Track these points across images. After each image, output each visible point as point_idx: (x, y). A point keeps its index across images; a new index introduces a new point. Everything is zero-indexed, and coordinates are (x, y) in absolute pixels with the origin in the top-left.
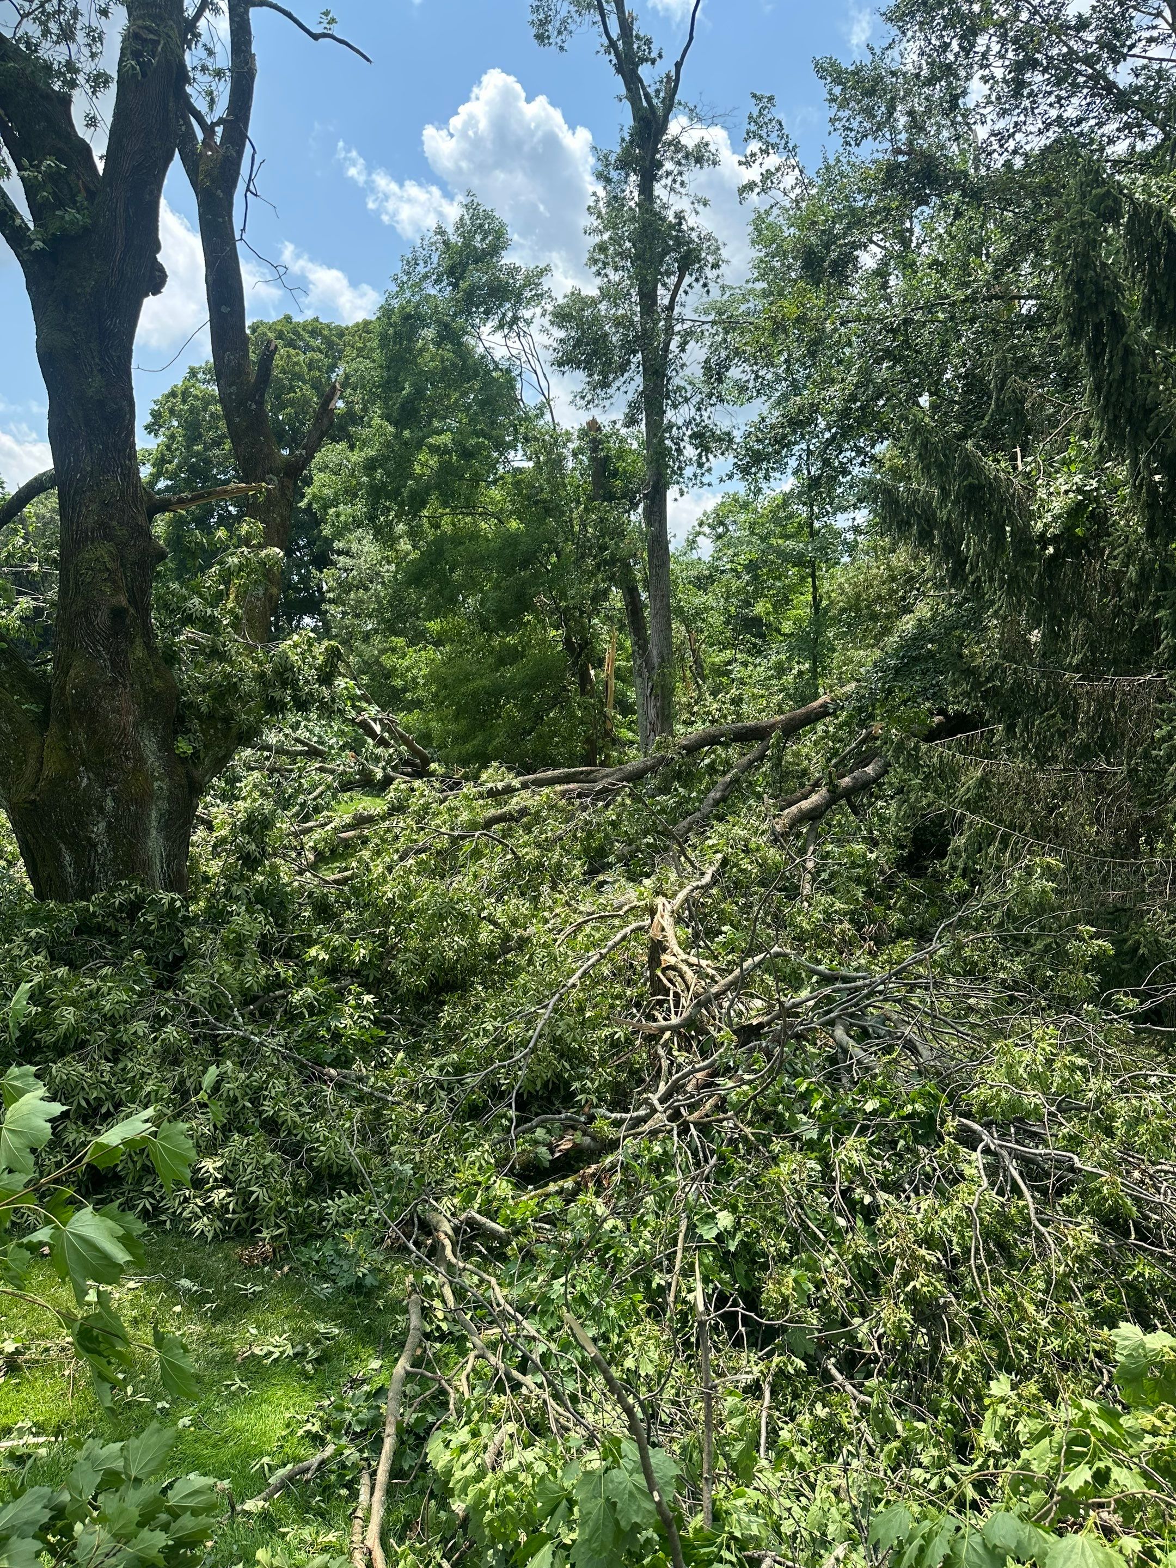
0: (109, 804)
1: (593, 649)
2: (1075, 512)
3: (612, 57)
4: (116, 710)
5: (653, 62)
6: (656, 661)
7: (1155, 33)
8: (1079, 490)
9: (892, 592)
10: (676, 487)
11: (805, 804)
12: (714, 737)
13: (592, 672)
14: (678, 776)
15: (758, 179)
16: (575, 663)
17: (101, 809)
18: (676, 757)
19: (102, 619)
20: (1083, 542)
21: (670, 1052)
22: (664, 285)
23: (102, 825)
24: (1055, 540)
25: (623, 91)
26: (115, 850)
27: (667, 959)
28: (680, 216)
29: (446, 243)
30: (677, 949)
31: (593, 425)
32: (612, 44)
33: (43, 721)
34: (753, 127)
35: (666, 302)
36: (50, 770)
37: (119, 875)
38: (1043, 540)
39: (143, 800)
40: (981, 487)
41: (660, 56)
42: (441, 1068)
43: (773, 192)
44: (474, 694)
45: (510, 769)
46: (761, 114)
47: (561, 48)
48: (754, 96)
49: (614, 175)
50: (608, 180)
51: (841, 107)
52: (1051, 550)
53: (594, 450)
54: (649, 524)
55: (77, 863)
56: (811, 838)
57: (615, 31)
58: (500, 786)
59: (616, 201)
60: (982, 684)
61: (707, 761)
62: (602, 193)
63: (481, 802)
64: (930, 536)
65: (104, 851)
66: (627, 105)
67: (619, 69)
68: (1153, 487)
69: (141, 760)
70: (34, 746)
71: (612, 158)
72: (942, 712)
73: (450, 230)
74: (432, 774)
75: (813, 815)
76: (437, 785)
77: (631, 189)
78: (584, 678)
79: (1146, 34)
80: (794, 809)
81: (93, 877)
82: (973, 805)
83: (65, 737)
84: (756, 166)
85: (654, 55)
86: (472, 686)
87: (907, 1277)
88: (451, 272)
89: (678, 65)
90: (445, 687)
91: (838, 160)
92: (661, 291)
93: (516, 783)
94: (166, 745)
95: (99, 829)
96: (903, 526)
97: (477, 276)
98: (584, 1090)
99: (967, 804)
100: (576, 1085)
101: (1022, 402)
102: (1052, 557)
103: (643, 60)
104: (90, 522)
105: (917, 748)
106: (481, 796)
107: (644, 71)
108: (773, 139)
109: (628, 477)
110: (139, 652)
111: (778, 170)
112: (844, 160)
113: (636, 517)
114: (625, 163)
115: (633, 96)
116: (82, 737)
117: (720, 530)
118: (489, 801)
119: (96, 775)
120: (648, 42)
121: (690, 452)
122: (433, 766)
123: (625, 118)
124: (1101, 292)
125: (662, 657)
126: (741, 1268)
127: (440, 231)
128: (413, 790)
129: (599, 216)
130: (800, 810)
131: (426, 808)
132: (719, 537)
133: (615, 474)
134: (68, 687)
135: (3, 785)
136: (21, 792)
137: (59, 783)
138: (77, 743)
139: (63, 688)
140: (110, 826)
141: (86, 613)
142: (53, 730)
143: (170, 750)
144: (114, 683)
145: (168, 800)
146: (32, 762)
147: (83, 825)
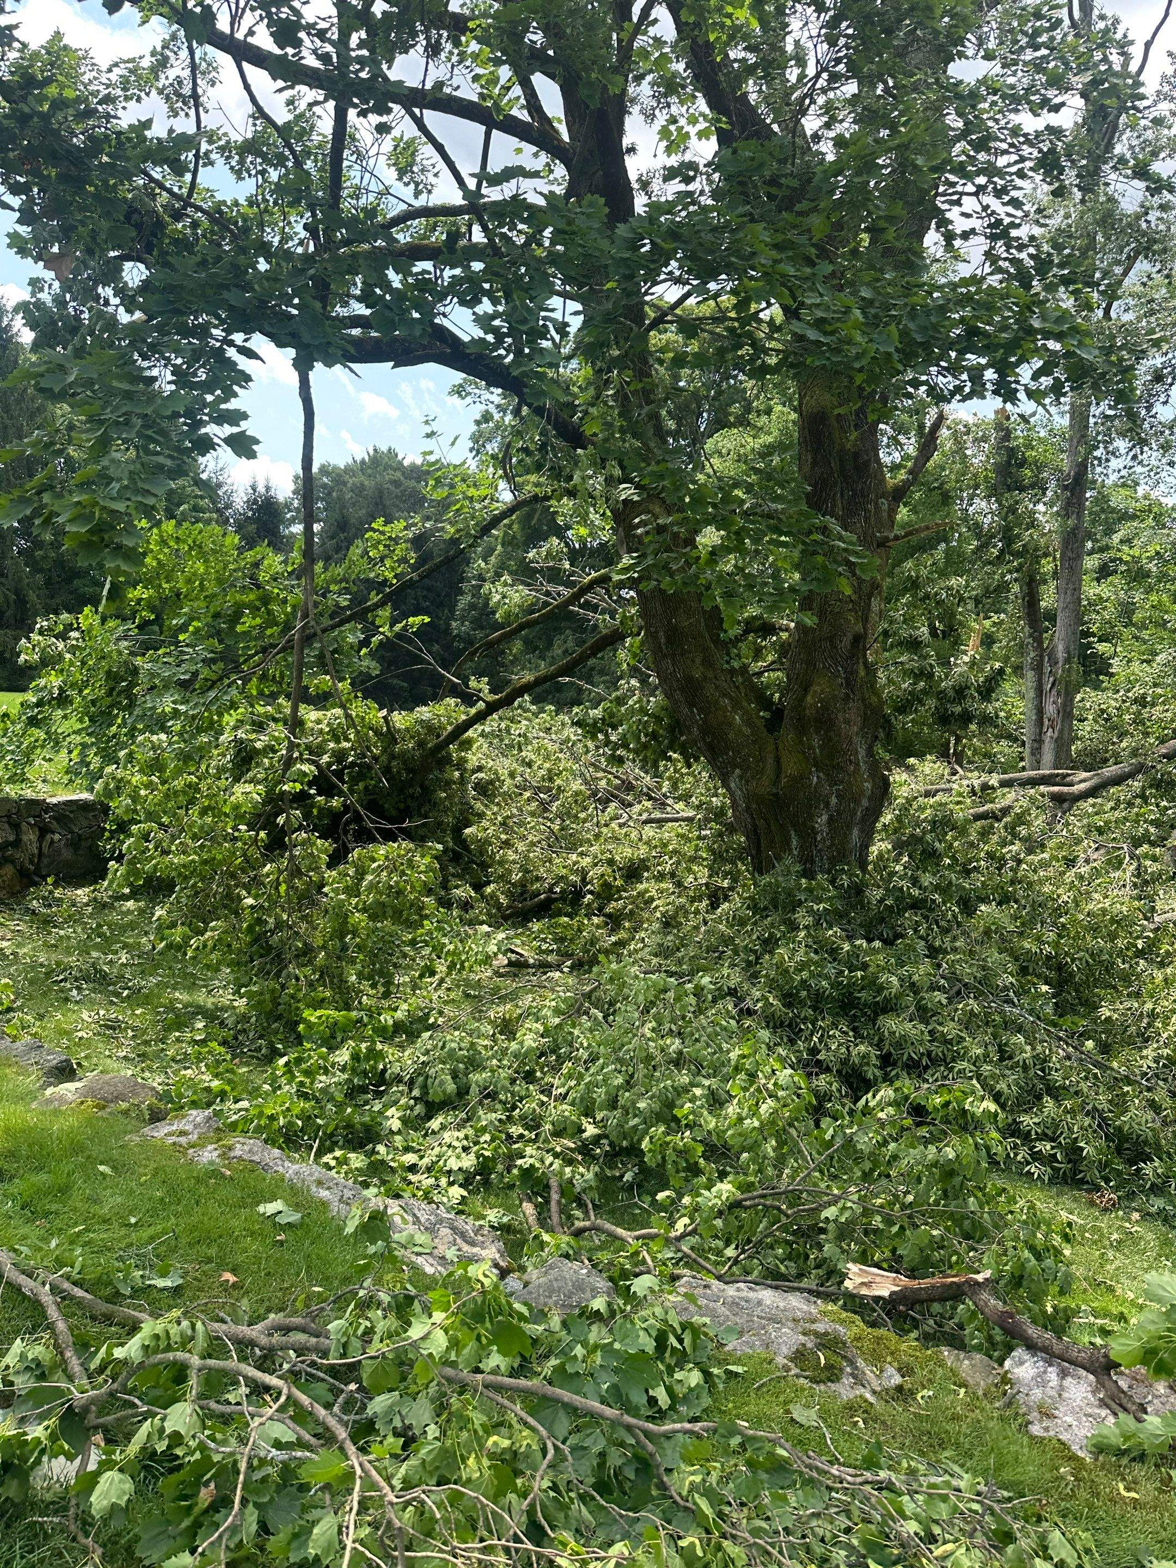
0: (834, 800)
4: (847, 722)
6: (1060, 655)
17: (827, 804)
19: (845, 643)
23: (825, 817)
26: (832, 838)
33: (775, 725)
37: (833, 861)
39: (855, 800)
54: (1066, 516)
65: (823, 839)
69: (857, 764)
70: (771, 747)
83: (801, 742)
94: (870, 753)
95: (822, 820)
109: (1039, 467)
110: (862, 672)
116: (816, 744)
119: (826, 775)
125: (1068, 653)
133: (1023, 463)
134: (809, 699)
135: (741, 777)
136: (764, 786)
137: (799, 780)
138: (811, 748)
139: (801, 700)
140: (831, 820)
141: (831, 639)
142: (788, 736)
143: (873, 756)
144: (847, 698)
145: (870, 799)
146: (770, 761)
147: (811, 817)
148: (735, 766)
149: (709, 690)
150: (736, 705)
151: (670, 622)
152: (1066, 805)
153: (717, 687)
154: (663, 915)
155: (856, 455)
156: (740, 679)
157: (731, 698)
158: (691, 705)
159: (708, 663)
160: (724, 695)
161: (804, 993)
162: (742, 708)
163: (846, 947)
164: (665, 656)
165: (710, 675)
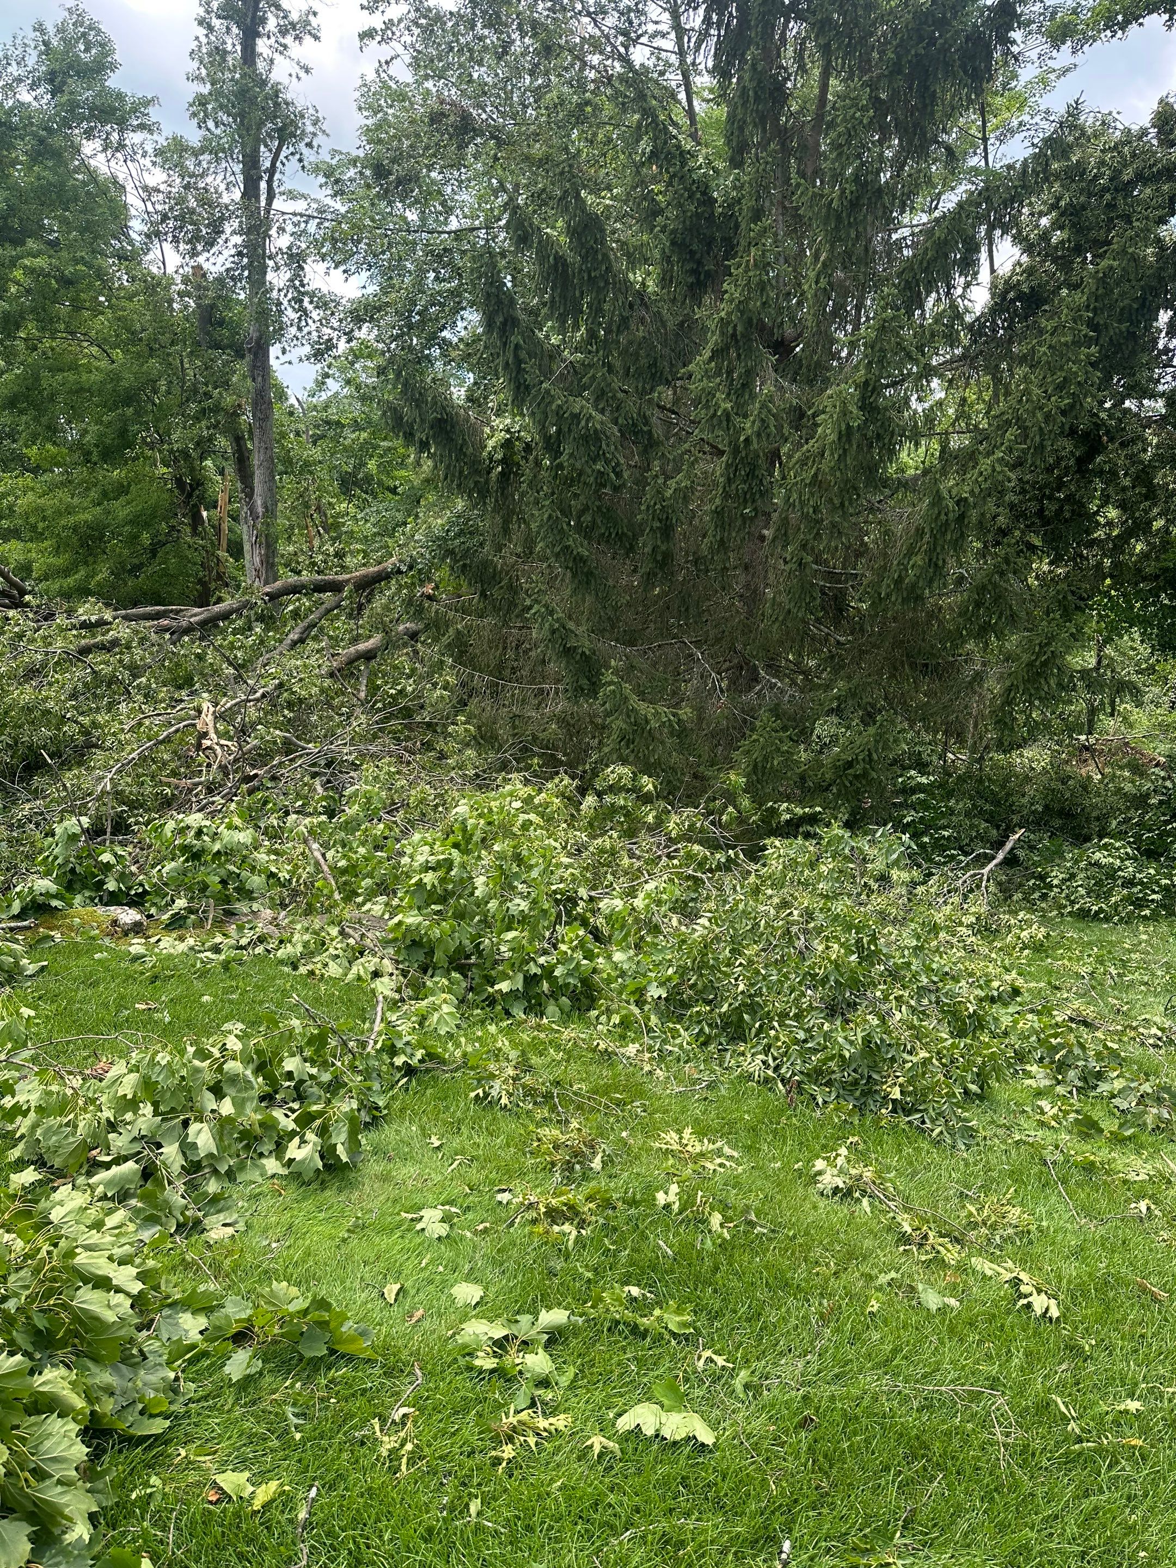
1: (205, 491)
6: (260, 510)
10: (278, 345)
11: (362, 647)
12: (296, 587)
13: (205, 514)
15: (379, 26)
16: (186, 503)
18: (259, 602)
22: (266, 146)
29: (46, 43)
31: (198, 272)
35: (268, 164)
44: (75, 529)
45: (107, 605)
49: (216, 23)
53: (201, 297)
54: (253, 377)
56: (365, 673)
58: (94, 618)
59: (219, 53)
61: (291, 608)
62: (204, 40)
63: (74, 632)
73: (51, 30)
74: (27, 605)
75: (367, 656)
76: (31, 615)
77: (233, 43)
78: (196, 519)
80: (351, 649)
84: (378, 13)
86: (72, 520)
88: (51, 77)
90: (44, 519)
92: (262, 151)
93: (108, 616)
98: (137, 823)
100: (132, 820)
106: (74, 627)
109: (234, 328)
114: (226, 11)
118: (83, 632)
122: (27, 598)
125: (266, 507)
127: (40, 28)
128: (7, 619)
129: (202, 62)
130: (357, 651)
133: (221, 323)
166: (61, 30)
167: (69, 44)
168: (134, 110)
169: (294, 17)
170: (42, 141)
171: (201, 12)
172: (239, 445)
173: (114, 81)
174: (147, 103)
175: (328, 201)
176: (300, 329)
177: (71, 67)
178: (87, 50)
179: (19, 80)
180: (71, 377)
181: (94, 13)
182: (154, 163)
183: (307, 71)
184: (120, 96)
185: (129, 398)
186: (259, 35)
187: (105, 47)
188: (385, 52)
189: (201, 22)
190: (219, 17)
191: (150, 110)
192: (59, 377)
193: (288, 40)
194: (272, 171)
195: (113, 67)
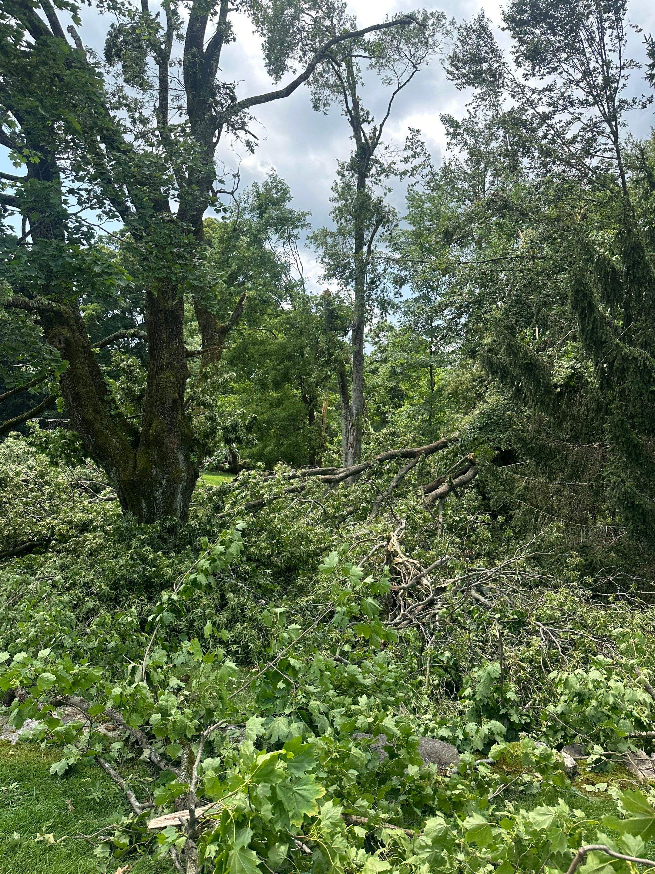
0: (164, 482)
1: (317, 401)
2: (570, 377)
3: (349, 117)
4: (171, 442)
5: (369, 123)
6: (354, 412)
7: (607, 147)
8: (572, 368)
9: (473, 387)
11: (438, 491)
12: (393, 455)
13: (315, 414)
14: (375, 473)
15: (410, 169)
16: (308, 408)
17: (161, 484)
18: (375, 464)
19: (169, 403)
20: (573, 387)
21: (404, 599)
22: (368, 229)
23: (160, 491)
24: (561, 386)
25: (352, 134)
26: (165, 502)
27: (398, 560)
28: (380, 200)
29: (257, 192)
30: (402, 555)
31: (327, 293)
32: (349, 111)
33: (135, 444)
34: (409, 144)
35: (369, 238)
36: (141, 466)
37: (165, 513)
38: (556, 386)
39: (177, 482)
40: (531, 363)
41: (373, 120)
42: (308, 601)
43: (417, 176)
46: (413, 138)
47: (325, 114)
48: (410, 129)
49: (346, 173)
50: (343, 176)
51: (452, 138)
52: (559, 390)
53: (327, 305)
54: (354, 344)
55: (148, 507)
56: (441, 507)
57: (351, 106)
59: (347, 187)
60: (527, 445)
61: (388, 467)
62: (339, 181)
64: (506, 377)
65: (160, 503)
66: (354, 140)
67: (352, 123)
68: (603, 369)
69: (178, 463)
70: (132, 456)
71: (346, 165)
72: (499, 449)
73: (261, 186)
75: (442, 497)
77: (354, 182)
78: (312, 416)
79: (603, 147)
80: (433, 493)
81: (154, 514)
82: (521, 497)
83: (147, 453)
84: (409, 163)
85: (370, 119)
87: (516, 672)
88: (259, 207)
89: (381, 126)
91: (450, 163)
92: (366, 232)
94: (187, 457)
95: (159, 493)
96: (494, 373)
97: (272, 212)
99: (519, 497)
101: (547, 321)
102: (560, 393)
103: (364, 121)
104: (165, 362)
105: (496, 470)
107: (365, 126)
108: (418, 150)
109: (343, 319)
110: (180, 417)
111: (420, 166)
112: (453, 164)
113: (347, 339)
114: (351, 167)
115: (357, 136)
116: (155, 453)
117: (377, 340)
119: (161, 469)
120: (368, 113)
121: (377, 311)
123: (353, 146)
124: (585, 295)
125: (358, 410)
126: (453, 672)
127: (255, 185)
129: (338, 192)
130: (436, 494)
131: (256, 484)
132: (376, 343)
133: (337, 318)
134: (151, 431)
135: (116, 471)
136: (127, 475)
137: (146, 472)
138: (152, 455)
139: (148, 431)
140: (163, 492)
141: (161, 401)
142: (141, 449)
143: (188, 459)
144: (170, 430)
145: (187, 481)
146: (131, 463)
147: (153, 491)
148: (113, 466)
149: (98, 426)
150: (114, 433)
151: (74, 389)
152: (332, 485)
153: (102, 424)
154: (89, 549)
155: (172, 312)
156: (118, 420)
157: (110, 430)
158: (88, 433)
159: (97, 411)
160: (106, 429)
161: (123, 582)
162: (117, 435)
163: (151, 556)
164: (72, 407)
165: (98, 417)
166: (266, 185)
167: (269, 190)
168: (299, 219)
169: (385, 166)
170: (255, 236)
171: (339, 168)
172: (342, 378)
173: (289, 205)
174: (306, 214)
175: (390, 254)
176: (382, 318)
177: (270, 201)
178: (276, 193)
179: (245, 209)
180: (262, 347)
181: (281, 176)
182: (311, 243)
183: (390, 191)
184: (291, 212)
185: (290, 357)
186: (367, 176)
187: (286, 191)
188: (412, 180)
189: (339, 173)
190: (347, 170)
191: (307, 218)
192: (256, 348)
193: (382, 177)
194: (371, 241)
195: (289, 199)
